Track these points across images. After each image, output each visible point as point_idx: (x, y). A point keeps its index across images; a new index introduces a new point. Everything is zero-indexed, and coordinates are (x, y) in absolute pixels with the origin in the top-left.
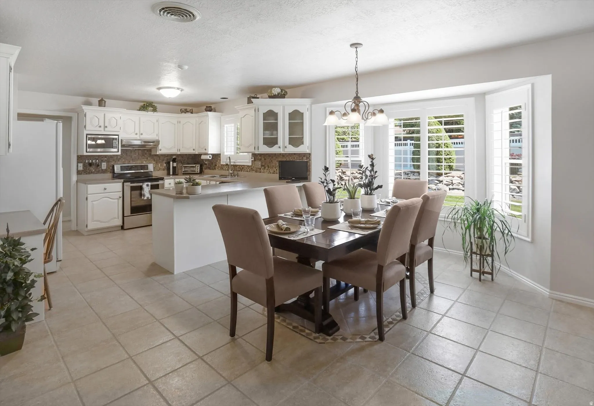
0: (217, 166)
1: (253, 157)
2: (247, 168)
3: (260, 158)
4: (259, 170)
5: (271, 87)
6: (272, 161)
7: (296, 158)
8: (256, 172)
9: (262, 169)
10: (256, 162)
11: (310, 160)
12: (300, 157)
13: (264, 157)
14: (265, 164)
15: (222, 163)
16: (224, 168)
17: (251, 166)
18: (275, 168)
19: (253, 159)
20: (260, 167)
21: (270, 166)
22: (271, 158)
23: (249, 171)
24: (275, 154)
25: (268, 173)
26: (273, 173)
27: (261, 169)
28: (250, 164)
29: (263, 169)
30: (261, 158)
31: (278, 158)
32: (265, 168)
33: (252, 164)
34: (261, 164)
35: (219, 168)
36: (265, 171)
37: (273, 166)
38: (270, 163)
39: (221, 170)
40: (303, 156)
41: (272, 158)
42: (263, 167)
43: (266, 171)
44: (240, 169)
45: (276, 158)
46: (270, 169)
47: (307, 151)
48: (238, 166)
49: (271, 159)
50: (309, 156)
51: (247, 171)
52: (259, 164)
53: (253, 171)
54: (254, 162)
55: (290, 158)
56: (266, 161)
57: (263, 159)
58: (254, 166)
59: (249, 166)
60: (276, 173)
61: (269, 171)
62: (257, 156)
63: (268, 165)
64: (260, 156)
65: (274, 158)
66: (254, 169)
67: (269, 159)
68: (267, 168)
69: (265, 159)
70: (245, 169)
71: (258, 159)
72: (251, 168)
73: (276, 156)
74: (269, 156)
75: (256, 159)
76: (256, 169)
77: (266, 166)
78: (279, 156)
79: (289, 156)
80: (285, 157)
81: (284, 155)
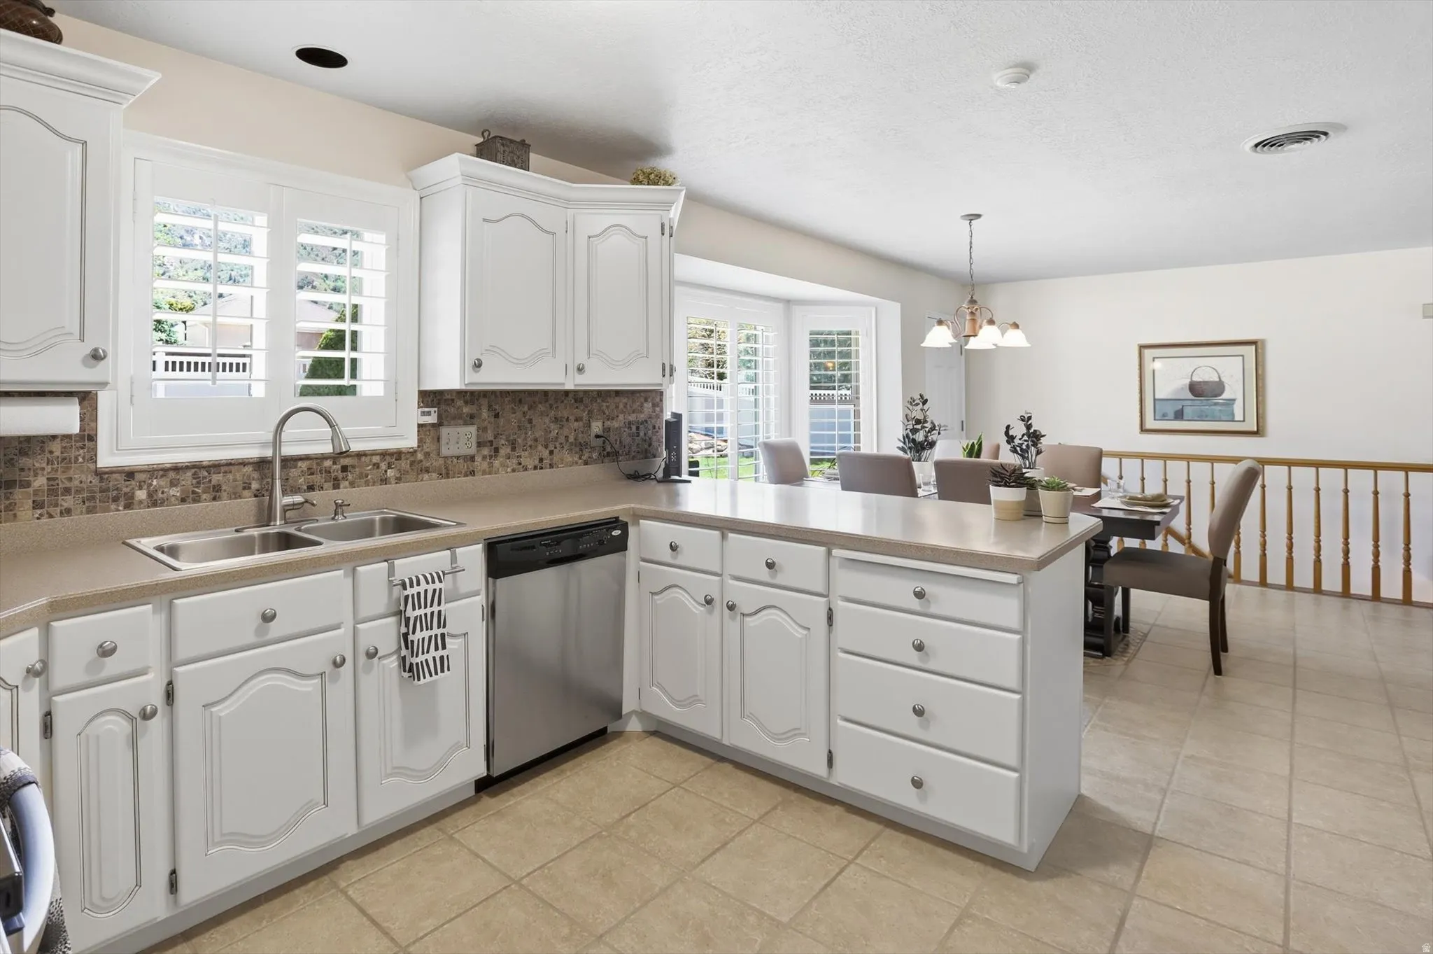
0: (18, 494)
1: (432, 410)
2: (383, 466)
3: (466, 410)
4: (463, 466)
6: (530, 421)
8: (448, 476)
9: (478, 459)
10: (444, 431)
13: (490, 407)
14: (495, 438)
15: (105, 459)
16: (141, 495)
17: (413, 453)
18: (546, 447)
19: (433, 418)
20: (473, 450)
21: (520, 440)
22: (526, 408)
23: (398, 480)
24: (546, 393)
25: (514, 471)
26: (535, 468)
27: (472, 458)
28: (410, 442)
29: (484, 458)
30: (474, 411)
31: (557, 407)
32: (497, 450)
33: (420, 441)
34: (478, 436)
35: (67, 502)
36: (497, 463)
37: (536, 440)
38: (519, 428)
39: (90, 511)
40: (642, 400)
41: (530, 407)
42: (486, 451)
43: (504, 466)
44: (317, 479)
45: (551, 406)
46: (523, 454)
48: (300, 464)
49: (524, 414)
51: (385, 481)
52: (458, 439)
53: (426, 476)
54: (429, 430)
55: (602, 406)
56: (502, 421)
57: (485, 414)
58: (428, 450)
59: (398, 454)
60: (548, 466)
61: (515, 461)
62: (453, 400)
63: (512, 438)
64: (466, 403)
65: (541, 408)
66: (428, 464)
67: (519, 414)
68: (509, 450)
69: (497, 416)
70: (370, 470)
71: (454, 418)
72: (404, 464)
73: (550, 402)
74: (517, 402)
75: (447, 417)
76: (441, 461)
77: (503, 445)
78: (562, 402)
79: (598, 401)
80: (585, 402)
81: (581, 395)
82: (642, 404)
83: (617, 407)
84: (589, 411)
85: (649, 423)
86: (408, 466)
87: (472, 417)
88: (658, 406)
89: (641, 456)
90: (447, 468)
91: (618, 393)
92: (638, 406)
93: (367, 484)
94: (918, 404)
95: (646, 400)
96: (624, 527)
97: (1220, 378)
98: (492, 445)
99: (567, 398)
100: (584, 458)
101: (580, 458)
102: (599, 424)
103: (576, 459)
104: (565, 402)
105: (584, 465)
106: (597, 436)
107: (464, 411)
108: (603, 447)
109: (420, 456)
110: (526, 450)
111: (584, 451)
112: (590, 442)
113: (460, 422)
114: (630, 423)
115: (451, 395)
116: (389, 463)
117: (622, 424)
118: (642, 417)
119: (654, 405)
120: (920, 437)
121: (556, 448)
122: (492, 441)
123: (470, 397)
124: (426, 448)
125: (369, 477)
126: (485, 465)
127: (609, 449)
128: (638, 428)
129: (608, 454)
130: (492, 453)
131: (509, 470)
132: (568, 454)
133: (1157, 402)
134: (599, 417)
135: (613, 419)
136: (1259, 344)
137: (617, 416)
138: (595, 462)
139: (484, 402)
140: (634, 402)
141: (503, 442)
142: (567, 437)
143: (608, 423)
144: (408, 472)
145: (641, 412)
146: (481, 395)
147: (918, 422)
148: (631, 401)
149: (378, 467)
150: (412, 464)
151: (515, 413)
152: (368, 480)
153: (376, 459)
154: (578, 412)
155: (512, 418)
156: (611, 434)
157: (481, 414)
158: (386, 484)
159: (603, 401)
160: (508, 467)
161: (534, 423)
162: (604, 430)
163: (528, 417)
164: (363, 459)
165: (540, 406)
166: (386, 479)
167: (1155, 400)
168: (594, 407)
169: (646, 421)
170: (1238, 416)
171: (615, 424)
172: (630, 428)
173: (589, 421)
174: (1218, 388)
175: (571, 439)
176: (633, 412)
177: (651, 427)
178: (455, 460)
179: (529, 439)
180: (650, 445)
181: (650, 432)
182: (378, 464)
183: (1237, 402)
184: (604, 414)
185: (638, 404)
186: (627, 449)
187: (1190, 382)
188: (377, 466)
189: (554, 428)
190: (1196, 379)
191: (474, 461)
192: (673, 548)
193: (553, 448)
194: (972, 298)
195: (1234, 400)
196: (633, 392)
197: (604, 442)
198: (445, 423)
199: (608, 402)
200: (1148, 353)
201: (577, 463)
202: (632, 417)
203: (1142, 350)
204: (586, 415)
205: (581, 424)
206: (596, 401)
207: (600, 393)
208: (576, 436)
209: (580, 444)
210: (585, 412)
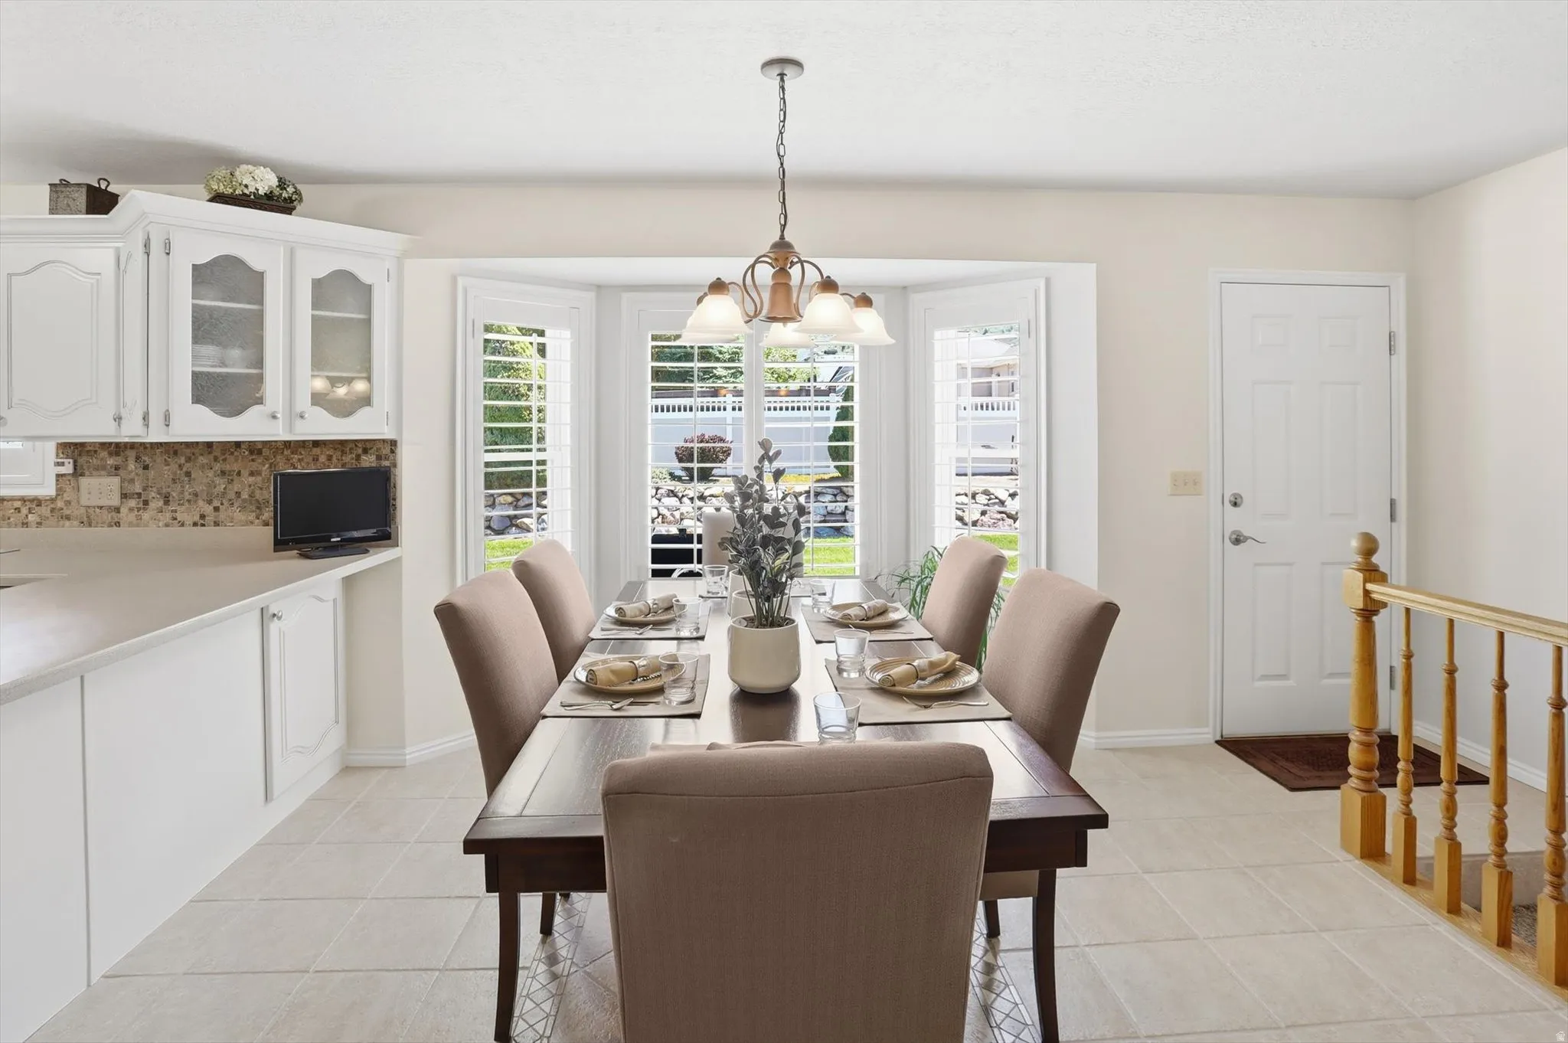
1: (68, 461)
2: (24, 511)
3: (111, 462)
4: (107, 517)
5: (232, 161)
6: (188, 474)
7: (323, 459)
8: (90, 526)
9: (124, 510)
10: (84, 482)
11: (395, 465)
12: (343, 452)
13: (138, 458)
14: (144, 490)
17: (53, 500)
18: (210, 502)
19: (68, 468)
20: (115, 501)
21: (174, 494)
22: (182, 460)
23: (39, 524)
24: (208, 444)
25: (167, 525)
26: (195, 524)
27: (117, 510)
28: (49, 490)
29: (131, 510)
30: (119, 462)
31: (224, 460)
32: (146, 503)
33: (60, 491)
34: (122, 487)
36: (146, 516)
37: (196, 495)
38: (174, 480)
40: (360, 451)
41: (188, 460)
42: (132, 503)
43: (154, 519)
45: (216, 459)
46: (178, 508)
47: (386, 431)
49: (180, 466)
50: (393, 452)
51: (25, 524)
52: (100, 489)
53: (67, 523)
54: (69, 480)
55: (292, 459)
56: (152, 473)
57: (132, 466)
58: (68, 499)
59: (38, 502)
60: (212, 523)
61: (168, 515)
62: (96, 451)
63: (164, 491)
64: (111, 454)
65: (202, 460)
66: (68, 512)
67: (174, 467)
68: (161, 503)
69: (146, 468)
70: (12, 513)
71: (97, 469)
72: (45, 510)
73: (216, 454)
74: (172, 452)
75: (89, 468)
76: (83, 510)
77: (154, 498)
78: (232, 453)
79: (285, 453)
80: (264, 454)
81: (260, 447)
82: (358, 454)
83: (316, 460)
84: (271, 465)
86: (49, 512)
87: (117, 468)
88: (388, 460)
90: (88, 517)
91: (318, 444)
92: (352, 458)
93: (9, 525)
95: (365, 451)
98: (140, 497)
99: (238, 449)
100: (263, 518)
101: (257, 517)
103: (250, 518)
104: (236, 453)
105: (264, 526)
107: (108, 462)
109: (60, 504)
110: (182, 504)
111: (263, 510)
113: (103, 473)
115: (94, 447)
116: (29, 508)
121: (222, 504)
122: (140, 494)
123: (117, 449)
124: (66, 497)
125: (12, 519)
126: (132, 517)
130: (141, 505)
131: (161, 524)
132: (240, 511)
139: (132, 454)
141: (153, 495)
142: (238, 494)
144: (48, 518)
146: (129, 447)
149: (19, 512)
150: (53, 510)
151: (168, 465)
152: (11, 522)
153: (18, 504)
154: (254, 466)
155: (164, 471)
157: (127, 466)
158: (27, 527)
159: (292, 453)
160: (159, 521)
161: (193, 476)
163: (185, 469)
164: (5, 503)
165: (201, 458)
166: (27, 523)
168: (278, 460)
175: (245, 496)
178: (98, 510)
179: (186, 493)
182: (19, 508)
188: (18, 510)
189: (221, 484)
191: (119, 512)
193: (219, 505)
198: (87, 473)
201: (252, 523)
204: (268, 468)
205: (259, 479)
206: (282, 453)
207: (288, 444)
208: (252, 493)
209: (257, 501)
210: (264, 465)
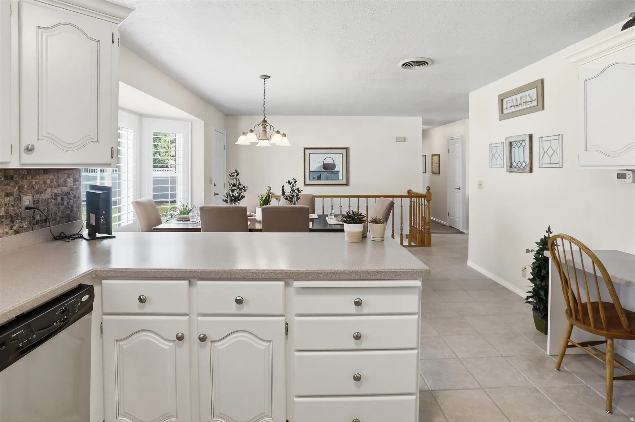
40: (66, 176)
55: (32, 182)
79: (28, 178)
80: (15, 179)
81: (12, 173)
82: (65, 179)
83: (45, 183)
84: (19, 187)
85: (71, 193)
88: (78, 181)
89: (65, 220)
91: (46, 171)
92: (63, 181)
94: (234, 176)
95: (69, 176)
96: (89, 290)
97: (334, 163)
100: (15, 228)
101: (11, 229)
102: (30, 197)
103: (6, 230)
105: (15, 234)
106: (27, 208)
108: (33, 217)
111: (15, 223)
112: (21, 214)
114: (56, 195)
117: (49, 196)
118: (65, 189)
119: (75, 180)
120: (236, 194)
127: (38, 218)
128: (62, 199)
129: (38, 222)
133: (311, 172)
134: (29, 191)
135: (42, 193)
136: (348, 149)
137: (46, 190)
138: (26, 230)
140: (59, 178)
143: (37, 196)
145: (65, 186)
147: (234, 185)
148: (56, 177)
154: (9, 188)
156: (40, 204)
159: (32, 178)
162: (34, 202)
167: (310, 171)
168: (24, 183)
169: (69, 193)
170: (340, 178)
171: (44, 196)
172: (56, 199)
173: (19, 195)
174: (334, 166)
175: (2, 213)
176: (59, 186)
177: (72, 198)
180: (72, 211)
181: (72, 201)
183: (340, 172)
184: (34, 188)
185: (62, 179)
186: (53, 216)
187: (323, 164)
190: (325, 162)
192: (142, 300)
194: (264, 119)
195: (339, 171)
196: (58, 170)
197: (34, 213)
199: (37, 179)
200: (308, 151)
201: (8, 233)
202: (57, 191)
203: (305, 149)
204: (17, 190)
205: (12, 198)
206: (26, 178)
207: (29, 171)
208: (7, 210)
209: (11, 216)
210: (15, 188)
